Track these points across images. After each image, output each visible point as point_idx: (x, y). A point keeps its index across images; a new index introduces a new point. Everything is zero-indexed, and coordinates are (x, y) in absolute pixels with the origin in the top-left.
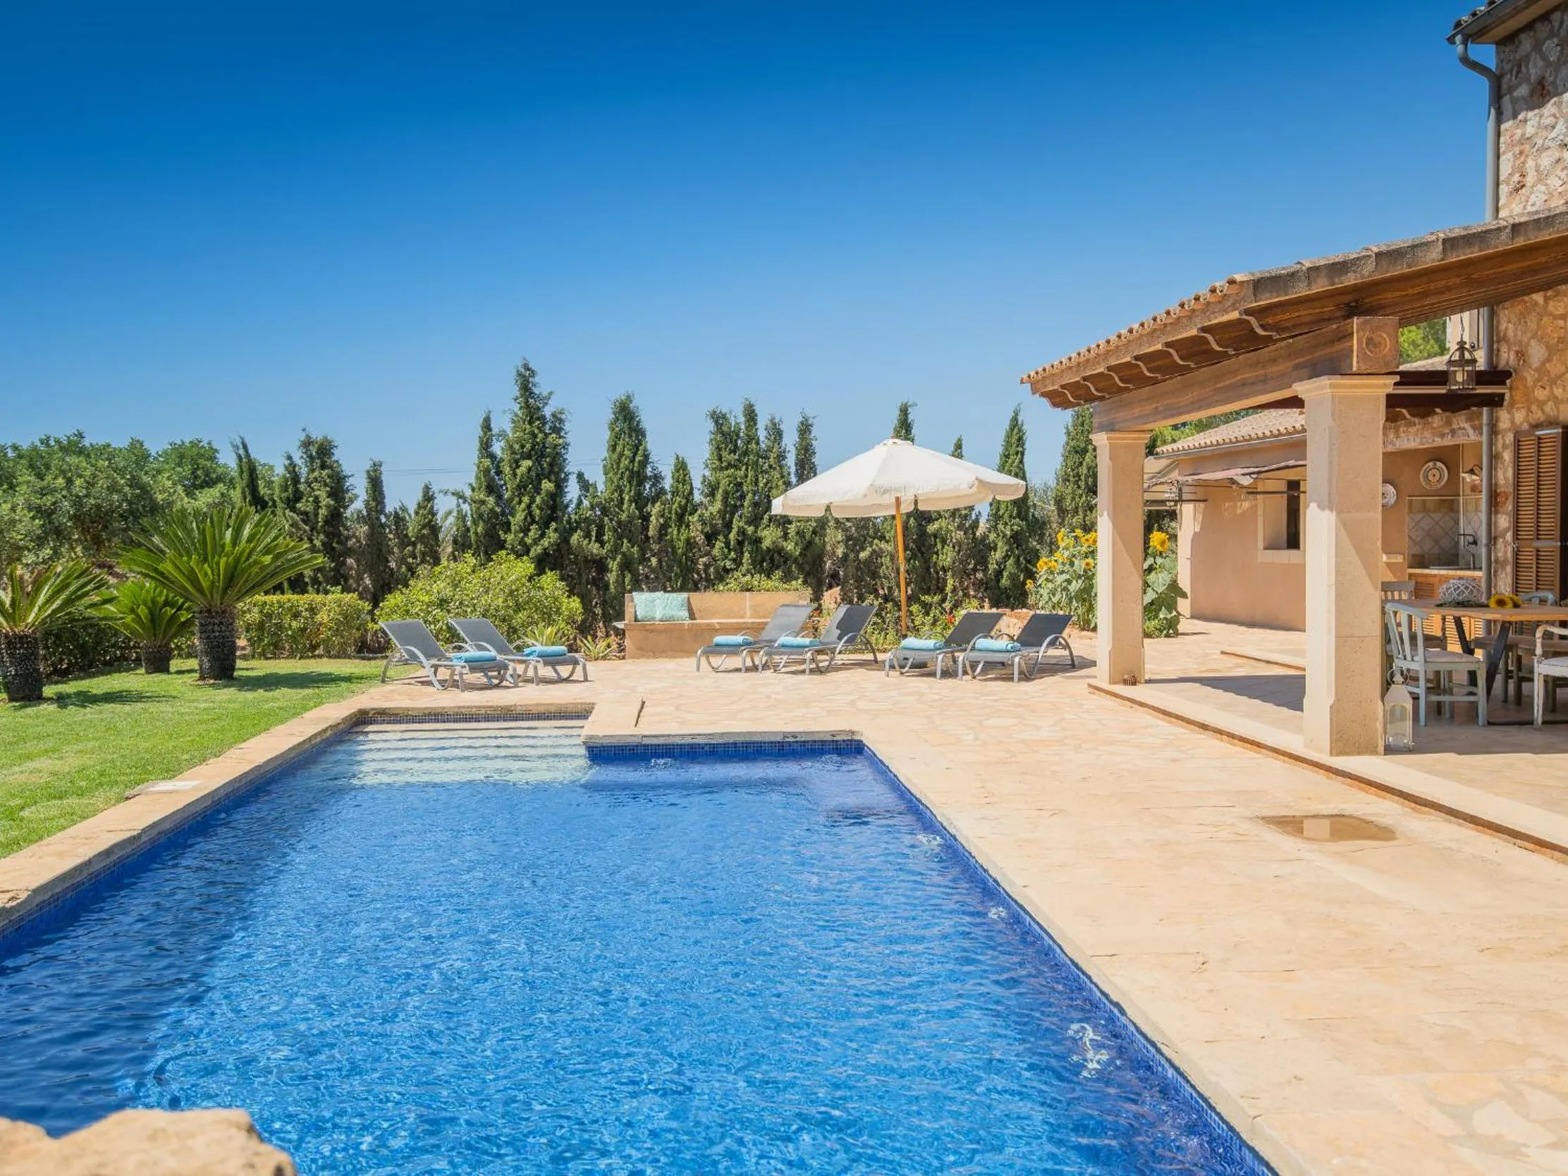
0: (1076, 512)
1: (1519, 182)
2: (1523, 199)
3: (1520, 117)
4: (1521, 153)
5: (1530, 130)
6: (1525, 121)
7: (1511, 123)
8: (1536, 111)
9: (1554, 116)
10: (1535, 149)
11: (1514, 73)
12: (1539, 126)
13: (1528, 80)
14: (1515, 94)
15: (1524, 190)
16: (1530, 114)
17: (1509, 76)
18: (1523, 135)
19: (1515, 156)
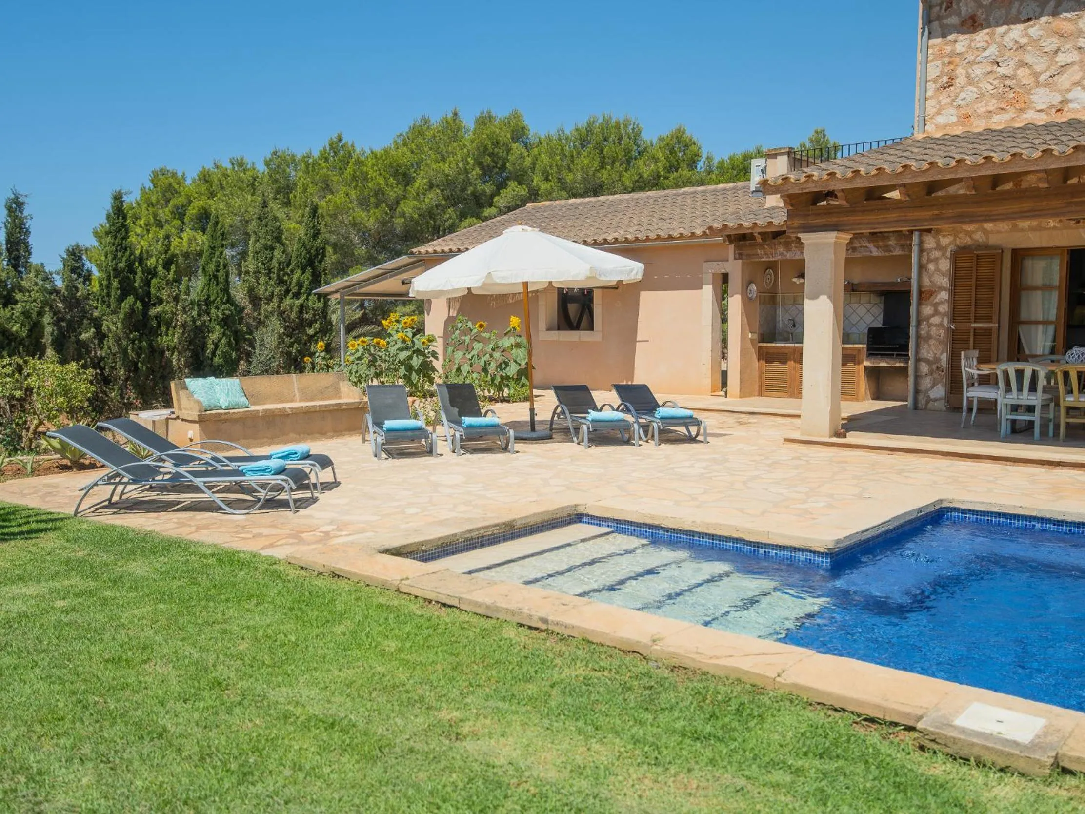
0: (270, 299)
1: (947, 83)
2: (952, 94)
3: (949, 38)
4: (950, 63)
5: (959, 48)
6: (955, 41)
7: (939, 40)
8: (967, 36)
9: (987, 42)
10: (965, 62)
11: (944, 6)
12: (969, 47)
13: (959, 14)
14: (945, 21)
15: (952, 88)
16: (961, 37)
17: (938, 8)
18: (952, 51)
19: (943, 64)
